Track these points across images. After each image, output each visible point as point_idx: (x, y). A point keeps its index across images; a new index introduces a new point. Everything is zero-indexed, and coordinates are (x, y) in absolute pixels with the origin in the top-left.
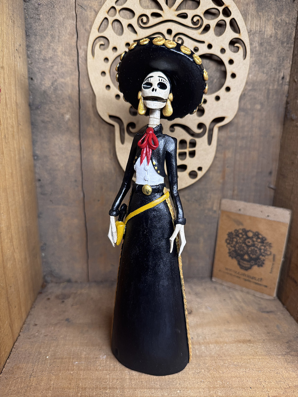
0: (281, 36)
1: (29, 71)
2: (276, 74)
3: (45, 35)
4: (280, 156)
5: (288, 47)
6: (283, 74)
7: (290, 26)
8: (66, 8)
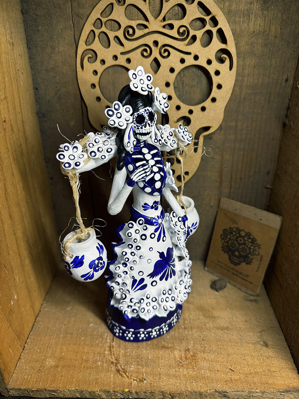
0: (287, 36)
2: (279, 76)
3: (45, 46)
5: (295, 47)
6: (288, 76)
8: (63, 19)
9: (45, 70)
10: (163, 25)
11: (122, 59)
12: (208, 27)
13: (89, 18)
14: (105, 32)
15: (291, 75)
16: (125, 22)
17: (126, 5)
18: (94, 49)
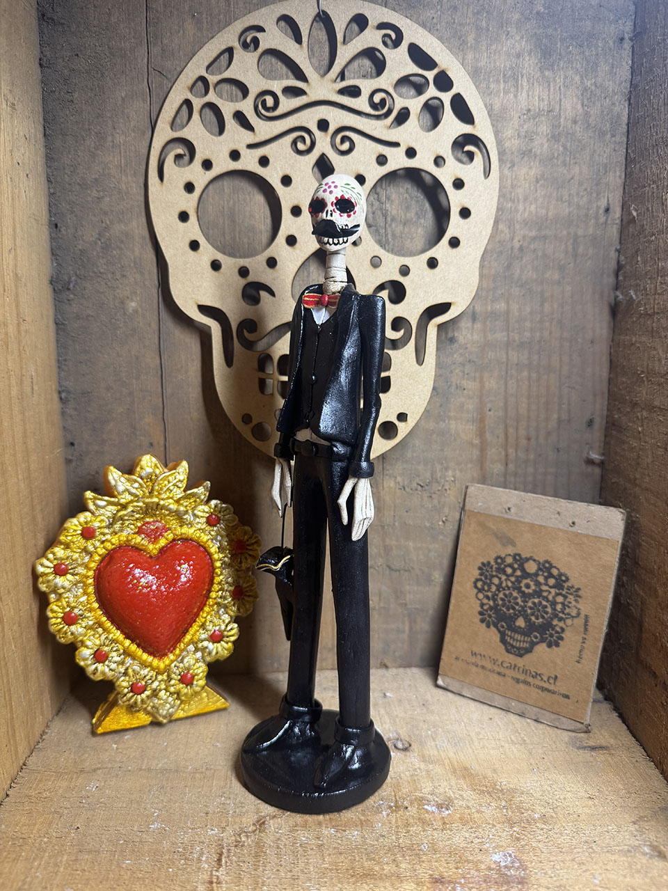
0: (597, 119)
1: (50, 211)
2: (591, 201)
3: (83, 133)
4: (609, 384)
5: (615, 141)
6: (608, 201)
7: (617, 97)
8: (127, 78)
9: (79, 184)
10: (338, 89)
11: (250, 157)
12: (432, 91)
13: (181, 75)
14: (215, 102)
15: (615, 198)
16: (256, 84)
17: (260, 50)
18: (189, 139)
